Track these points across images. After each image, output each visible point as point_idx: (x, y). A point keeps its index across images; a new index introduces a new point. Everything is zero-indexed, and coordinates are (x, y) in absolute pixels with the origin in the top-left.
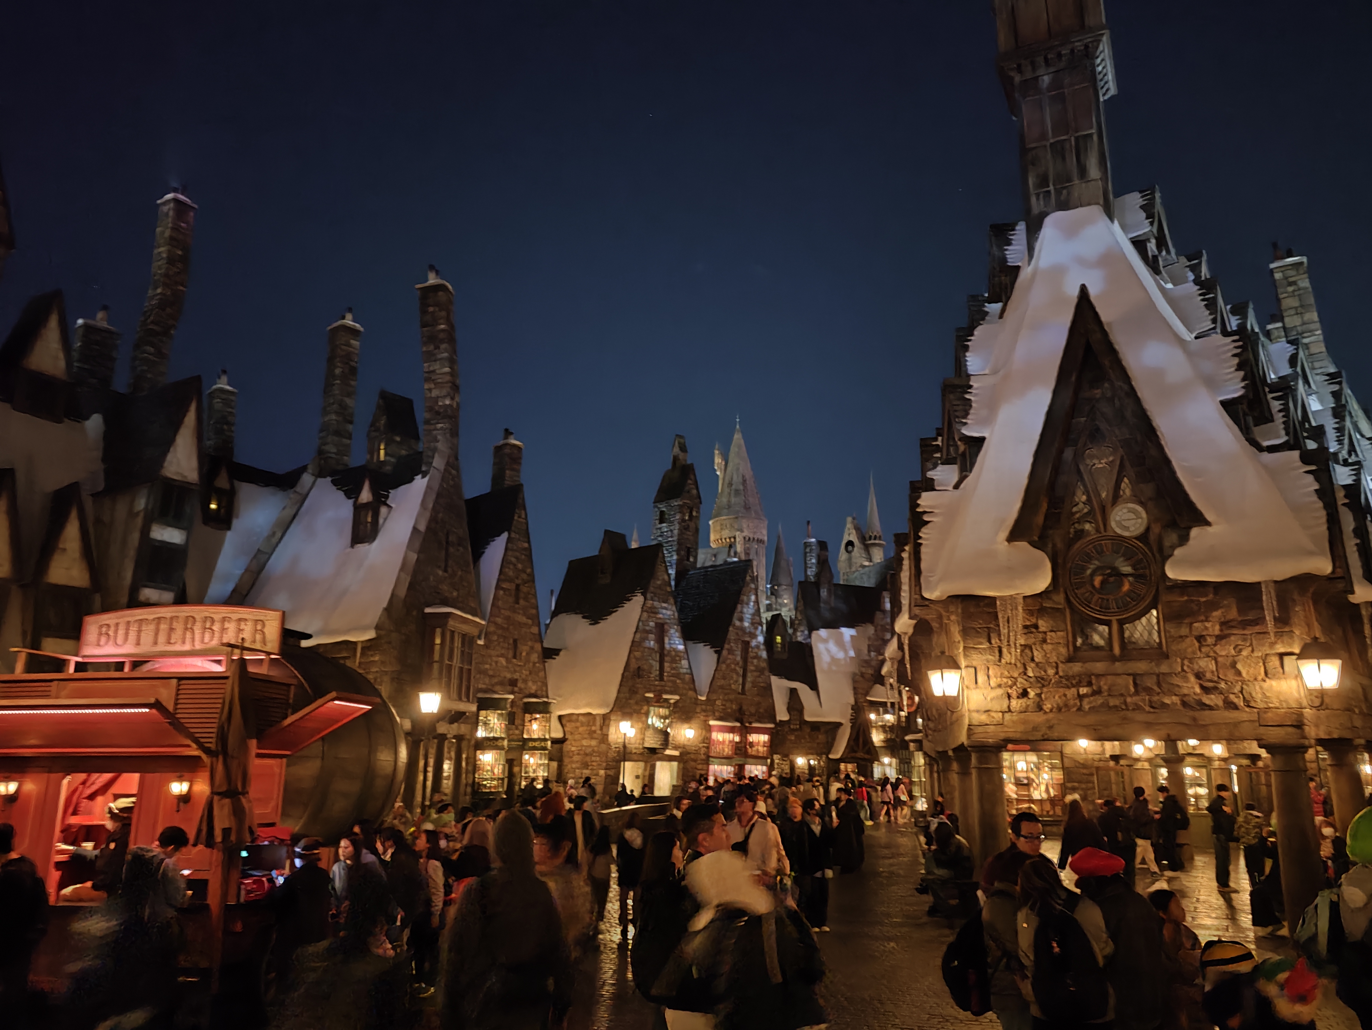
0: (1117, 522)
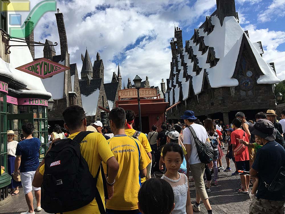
0: (248, 74)
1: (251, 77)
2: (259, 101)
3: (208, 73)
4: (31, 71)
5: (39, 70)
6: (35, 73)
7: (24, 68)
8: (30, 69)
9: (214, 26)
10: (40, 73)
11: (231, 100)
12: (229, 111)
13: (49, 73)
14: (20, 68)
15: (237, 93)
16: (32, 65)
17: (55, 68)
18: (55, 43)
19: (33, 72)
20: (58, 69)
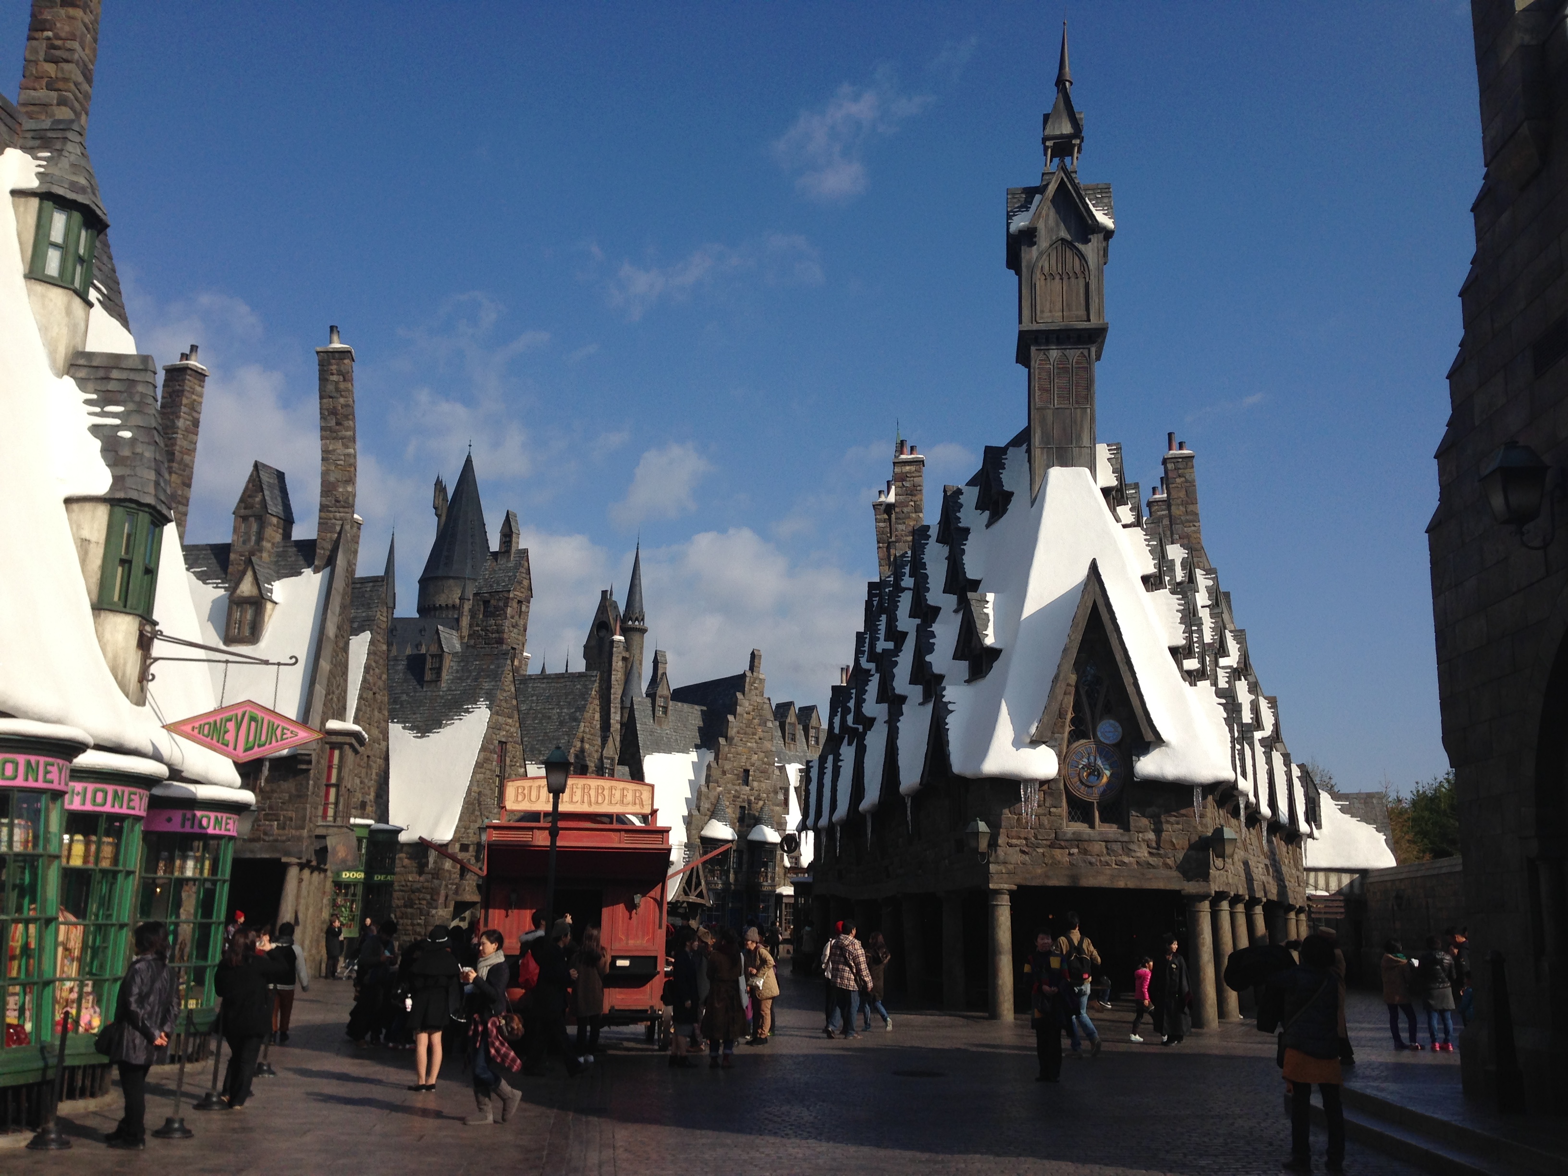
0: (1103, 734)
1: (1117, 745)
2: (1139, 854)
3: (950, 707)
4: (207, 737)
5: (230, 737)
6: (219, 745)
7: (188, 728)
8: (206, 732)
9: (1012, 494)
10: (231, 745)
11: (1026, 839)
12: (1014, 887)
13: (259, 746)
14: (173, 728)
15: (1052, 810)
16: (211, 720)
17: (279, 732)
18: (291, 658)
19: (212, 739)
20: (289, 735)
